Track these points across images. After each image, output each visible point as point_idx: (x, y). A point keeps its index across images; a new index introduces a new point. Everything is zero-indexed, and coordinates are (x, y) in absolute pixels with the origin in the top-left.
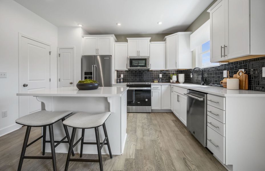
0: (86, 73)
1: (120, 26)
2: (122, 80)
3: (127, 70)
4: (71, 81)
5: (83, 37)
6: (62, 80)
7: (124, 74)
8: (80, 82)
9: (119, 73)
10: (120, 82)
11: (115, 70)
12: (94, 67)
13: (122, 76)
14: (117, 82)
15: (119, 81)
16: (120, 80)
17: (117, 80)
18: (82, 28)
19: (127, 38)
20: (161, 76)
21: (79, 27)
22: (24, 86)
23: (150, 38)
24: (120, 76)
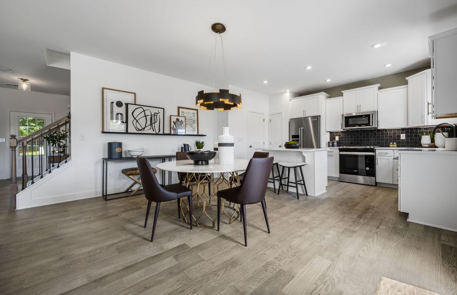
0: (293, 137)
1: (329, 81)
2: (335, 144)
3: (342, 130)
4: (280, 145)
5: (291, 100)
6: (272, 143)
7: (339, 135)
8: (287, 143)
9: (332, 135)
10: (333, 146)
11: (327, 132)
12: (301, 129)
13: (337, 138)
14: (329, 146)
15: (331, 144)
16: (333, 143)
17: (329, 143)
18: (289, 92)
19: (342, 92)
20: (403, 137)
21: (287, 92)
22: (250, 147)
23: (379, 85)
24: (335, 139)
